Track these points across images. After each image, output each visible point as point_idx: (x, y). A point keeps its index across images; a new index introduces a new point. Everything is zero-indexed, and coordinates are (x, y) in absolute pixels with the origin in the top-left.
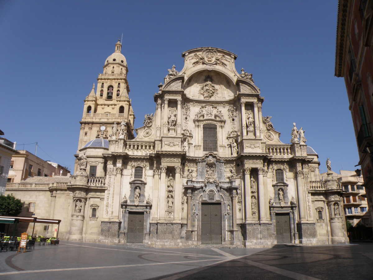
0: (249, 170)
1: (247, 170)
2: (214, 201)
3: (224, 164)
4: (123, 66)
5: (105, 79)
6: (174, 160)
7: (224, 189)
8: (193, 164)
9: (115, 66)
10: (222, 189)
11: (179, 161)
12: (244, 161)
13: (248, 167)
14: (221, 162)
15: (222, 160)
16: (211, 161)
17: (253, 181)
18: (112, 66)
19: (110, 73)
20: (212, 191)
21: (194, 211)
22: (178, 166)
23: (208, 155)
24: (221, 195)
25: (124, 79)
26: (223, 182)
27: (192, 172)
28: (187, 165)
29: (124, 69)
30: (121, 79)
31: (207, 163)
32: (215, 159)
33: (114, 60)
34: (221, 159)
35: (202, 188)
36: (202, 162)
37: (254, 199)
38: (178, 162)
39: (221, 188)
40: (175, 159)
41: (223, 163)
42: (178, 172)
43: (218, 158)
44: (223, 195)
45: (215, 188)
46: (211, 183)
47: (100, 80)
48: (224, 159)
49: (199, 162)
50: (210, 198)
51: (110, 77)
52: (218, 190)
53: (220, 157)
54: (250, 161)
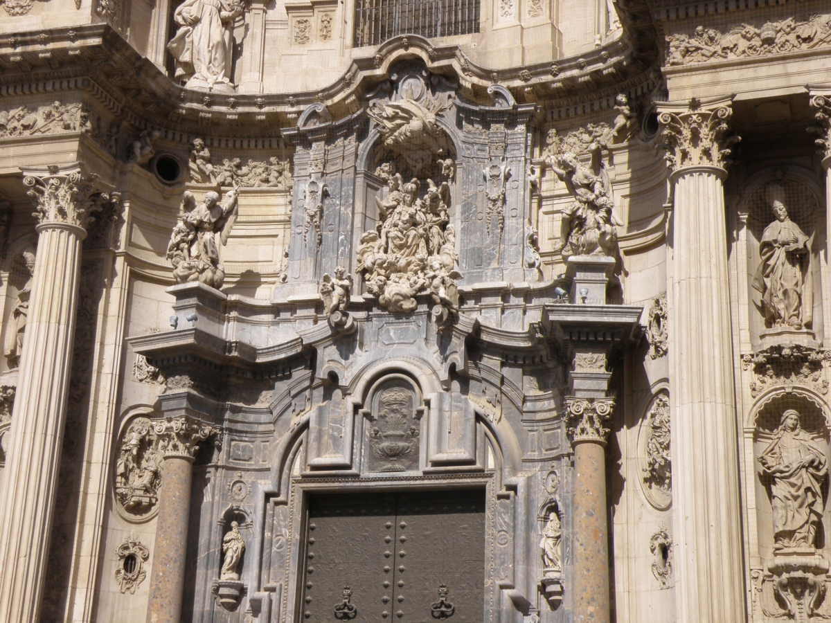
0: (704, 131)
1: (687, 133)
2: (412, 476)
3: (521, 128)
6: (29, 118)
7: (510, 356)
8: (263, 165)
10: (491, 362)
11: (67, 127)
12: (667, 46)
13: (695, 104)
14: (499, 117)
15: (497, 94)
16: (408, 116)
17: (780, 254)
20: (395, 379)
21: (228, 576)
22: (54, 170)
23: (380, 71)
24: (479, 418)
26: (504, 293)
27: (217, 227)
28: (202, 172)
31: (379, 143)
32: (446, 99)
34: (491, 87)
35: (307, 356)
36: (330, 136)
37: (804, 435)
38: (58, 130)
39: (476, 345)
40: (34, 109)
41: (511, 124)
42: (52, 216)
43: (468, 81)
44: (493, 413)
45: (432, 353)
46: (397, 312)
48: (517, 83)
49: (305, 140)
50: (385, 444)
52: (452, 368)
53: (486, 74)
54: (728, 39)
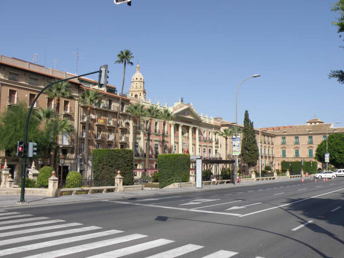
4: (142, 82)
5: (133, 91)
9: (137, 82)
18: (136, 82)
19: (135, 87)
25: (143, 91)
29: (142, 83)
30: (141, 91)
33: (137, 79)
47: (130, 92)
51: (136, 90)
